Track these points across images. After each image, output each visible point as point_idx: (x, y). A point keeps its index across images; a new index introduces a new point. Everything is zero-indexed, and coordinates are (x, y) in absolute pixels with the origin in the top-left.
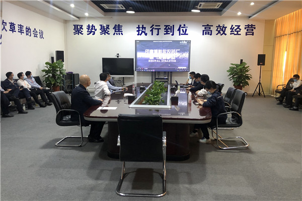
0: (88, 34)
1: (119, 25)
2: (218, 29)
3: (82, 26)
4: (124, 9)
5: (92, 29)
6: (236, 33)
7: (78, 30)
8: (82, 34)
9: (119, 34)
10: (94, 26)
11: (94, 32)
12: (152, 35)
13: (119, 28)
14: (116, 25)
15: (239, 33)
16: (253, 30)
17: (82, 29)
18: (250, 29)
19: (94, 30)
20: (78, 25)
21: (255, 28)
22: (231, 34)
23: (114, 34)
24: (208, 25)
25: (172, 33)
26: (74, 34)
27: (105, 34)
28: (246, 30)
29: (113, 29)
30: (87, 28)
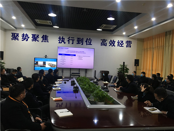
0: (22, 40)
1: (46, 35)
2: (110, 42)
3: (18, 34)
4: (51, 24)
5: (26, 37)
6: (121, 45)
7: (15, 37)
8: (18, 40)
9: (46, 42)
10: (28, 35)
11: (27, 39)
12: (69, 43)
13: (46, 37)
14: (44, 36)
15: (123, 45)
16: (130, 44)
17: (18, 36)
18: (129, 44)
19: (27, 38)
20: (15, 34)
21: (131, 43)
22: (118, 46)
23: (42, 41)
24: (104, 40)
25: (82, 43)
26: (12, 40)
27: (35, 41)
28: (126, 44)
29: (42, 38)
30: (22, 36)
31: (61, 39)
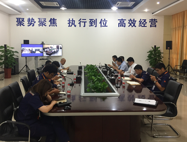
0: (28, 26)
1: (54, 18)
2: (129, 22)
3: (24, 19)
4: (59, 6)
5: (32, 21)
6: (143, 25)
7: (20, 22)
8: (24, 26)
9: (54, 26)
10: (34, 19)
11: (34, 24)
12: (80, 26)
13: (54, 21)
14: (51, 19)
15: (145, 25)
16: (155, 23)
17: (24, 21)
18: (153, 22)
20: (20, 18)
21: (157, 22)
22: (139, 26)
23: (50, 26)
24: (122, 19)
25: (95, 25)
26: (17, 26)
27: (42, 26)
28: (150, 23)
29: (49, 21)
30: (28, 21)
31: (71, 22)
